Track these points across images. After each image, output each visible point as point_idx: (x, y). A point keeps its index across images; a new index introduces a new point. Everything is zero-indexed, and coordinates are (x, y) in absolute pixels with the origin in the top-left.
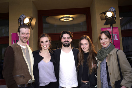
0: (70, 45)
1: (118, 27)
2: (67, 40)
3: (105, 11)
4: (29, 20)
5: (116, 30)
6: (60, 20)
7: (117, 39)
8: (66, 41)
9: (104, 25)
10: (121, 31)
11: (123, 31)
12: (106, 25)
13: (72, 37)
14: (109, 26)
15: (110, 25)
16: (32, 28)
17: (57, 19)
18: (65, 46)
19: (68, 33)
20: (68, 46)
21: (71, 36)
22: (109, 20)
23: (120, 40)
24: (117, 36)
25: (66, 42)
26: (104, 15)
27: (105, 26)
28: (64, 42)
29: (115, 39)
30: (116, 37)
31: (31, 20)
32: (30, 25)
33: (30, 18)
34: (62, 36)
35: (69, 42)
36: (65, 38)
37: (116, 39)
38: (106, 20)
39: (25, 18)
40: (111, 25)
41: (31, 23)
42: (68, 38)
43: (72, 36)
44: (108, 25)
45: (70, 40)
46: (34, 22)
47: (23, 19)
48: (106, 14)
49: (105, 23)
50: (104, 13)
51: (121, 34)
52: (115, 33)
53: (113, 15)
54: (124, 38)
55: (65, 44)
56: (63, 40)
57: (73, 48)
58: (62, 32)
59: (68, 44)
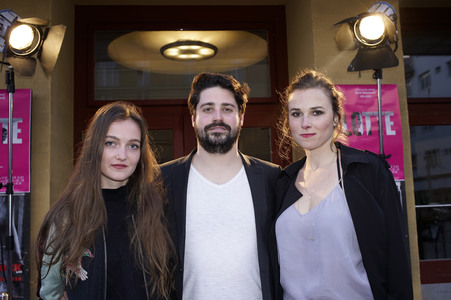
0: (236, 145)
1: (398, 85)
2: (219, 118)
3: (356, 15)
4: (35, 33)
5: (390, 96)
7: (394, 133)
8: (215, 124)
9: (349, 70)
10: (408, 103)
11: (413, 103)
12: (356, 70)
13: (245, 105)
14: (367, 76)
15: (371, 73)
16: (44, 69)
18: (211, 147)
19: (227, 85)
20: (224, 147)
21: (239, 101)
22: (369, 52)
23: (403, 135)
24: (392, 118)
26: (350, 32)
27: (353, 78)
28: (207, 128)
29: (385, 132)
30: (389, 123)
31: (44, 37)
32: (35, 56)
33: (39, 27)
34: (195, 101)
35: (229, 128)
36: (209, 107)
37: (390, 132)
38: (356, 52)
39: (16, 23)
40: (378, 75)
41: (40, 50)
42: (226, 108)
43: (245, 97)
44: (364, 73)
45: (235, 120)
46: (54, 45)
47: (5, 28)
48: (358, 26)
49: (352, 63)
50: (353, 22)
51: (407, 111)
52: (386, 107)
53: (386, 31)
54: (419, 129)
55: (212, 137)
56: (200, 120)
57: (250, 161)
58: (195, 80)
59: (224, 137)
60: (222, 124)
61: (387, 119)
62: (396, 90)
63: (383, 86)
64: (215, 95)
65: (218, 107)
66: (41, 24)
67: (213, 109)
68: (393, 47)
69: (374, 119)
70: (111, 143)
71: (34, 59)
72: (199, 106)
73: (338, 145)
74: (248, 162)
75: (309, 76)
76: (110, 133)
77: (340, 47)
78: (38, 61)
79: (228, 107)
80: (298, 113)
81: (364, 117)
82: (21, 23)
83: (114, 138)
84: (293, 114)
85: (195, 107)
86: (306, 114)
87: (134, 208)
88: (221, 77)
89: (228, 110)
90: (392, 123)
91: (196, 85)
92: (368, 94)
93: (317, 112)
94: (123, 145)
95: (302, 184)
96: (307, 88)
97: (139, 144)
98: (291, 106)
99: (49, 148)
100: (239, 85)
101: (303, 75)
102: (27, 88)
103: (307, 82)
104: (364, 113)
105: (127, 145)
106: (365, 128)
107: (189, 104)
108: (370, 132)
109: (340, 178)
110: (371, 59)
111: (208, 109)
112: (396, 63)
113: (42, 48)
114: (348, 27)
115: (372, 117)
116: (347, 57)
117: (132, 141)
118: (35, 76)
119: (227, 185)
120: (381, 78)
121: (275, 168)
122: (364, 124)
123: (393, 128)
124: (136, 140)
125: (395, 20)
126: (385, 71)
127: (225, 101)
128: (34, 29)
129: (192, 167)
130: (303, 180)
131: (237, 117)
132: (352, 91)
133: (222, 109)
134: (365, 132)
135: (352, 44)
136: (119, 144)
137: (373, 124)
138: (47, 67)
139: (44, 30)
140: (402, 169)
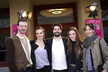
0: (60, 35)
5: (98, 21)
6: (51, 13)
7: (99, 29)
8: (56, 32)
9: (88, 17)
11: (103, 22)
12: (90, 17)
14: (92, 18)
17: (49, 12)
18: (56, 36)
20: (58, 36)
22: (92, 13)
23: (101, 29)
26: (88, 9)
28: (55, 33)
29: (97, 29)
30: (98, 27)
31: (28, 14)
32: (27, 18)
33: (27, 13)
34: (53, 28)
36: (56, 29)
37: (98, 29)
38: (89, 13)
39: (23, 12)
40: (94, 17)
42: (58, 29)
45: (60, 31)
46: (30, 16)
47: (21, 13)
48: (90, 8)
49: (89, 15)
50: (88, 7)
53: (95, 9)
54: (105, 27)
55: (56, 35)
56: (54, 31)
58: (53, 24)
60: (58, 32)
61: (98, 26)
62: (100, 20)
63: (95, 19)
64: (56, 27)
65: (57, 30)
68: (97, 12)
72: (54, 29)
74: (62, 38)
77: (86, 12)
85: (53, 29)
99: (30, 35)
113: (28, 16)
132: (90, 21)
135: (89, 11)
138: (29, 20)
139: (28, 13)
140: (101, 36)
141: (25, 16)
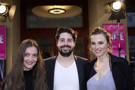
1: (125, 24)
2: (66, 44)
3: (111, 1)
4: (6, 8)
5: (122, 27)
7: (123, 39)
8: (65, 46)
9: (109, 19)
10: (128, 29)
11: (129, 29)
12: (111, 20)
13: (76, 39)
14: (115, 22)
16: (10, 20)
18: (63, 55)
19: (69, 32)
20: (68, 55)
21: (74, 37)
22: (116, 14)
23: (126, 40)
25: (66, 48)
26: (109, 7)
27: (110, 22)
28: (62, 47)
29: (120, 39)
30: (121, 36)
31: (9, 9)
32: (6, 15)
34: (58, 37)
35: (70, 47)
36: (63, 40)
37: (122, 39)
38: (111, 14)
40: (118, 21)
41: (8, 13)
42: (69, 40)
43: (76, 36)
44: (113, 21)
45: (72, 44)
46: (12, 12)
48: (112, 5)
49: (110, 17)
50: (110, 4)
51: (127, 32)
52: (121, 31)
53: (121, 7)
55: (63, 51)
57: (77, 58)
59: (68, 51)
61: (121, 35)
63: (120, 24)
64: (65, 36)
65: (66, 40)
66: (8, 5)
67: (64, 41)
68: (124, 12)
69: (116, 35)
70: (27, 55)
71: (6, 16)
73: (109, 54)
75: (98, 29)
76: (27, 52)
77: (106, 12)
78: (7, 17)
79: (70, 40)
80: (94, 43)
81: (113, 34)
82: (2, 5)
83: (28, 53)
84: (92, 44)
85: (58, 40)
86: (97, 44)
87: (35, 77)
88: (67, 29)
89: (70, 41)
90: (122, 36)
91: (58, 31)
92: (115, 27)
93: (101, 43)
94: (31, 56)
95: (96, 68)
96: (97, 34)
97: (37, 55)
98: (92, 41)
100: (74, 32)
101: (96, 29)
102: (4, 25)
103: (97, 32)
104: (113, 33)
105: (33, 55)
106: (113, 38)
107: (56, 38)
108: (115, 39)
109: (110, 67)
110: (116, 16)
111: (63, 41)
112: (125, 18)
113: (9, 12)
114: (109, 6)
115: (116, 34)
116: (108, 15)
117: (34, 54)
118: (7, 22)
119: (69, 68)
120: (119, 22)
121: (86, 61)
122: (113, 37)
123: (123, 38)
124: (36, 54)
125: (124, 3)
126: (121, 20)
127: (69, 38)
128: (6, 7)
129: (56, 61)
130: (97, 67)
131: (73, 43)
133: (68, 41)
134: (114, 39)
135: (110, 11)
136: (30, 55)
137: (116, 37)
138: (10, 19)
139: (9, 7)
140: (125, 51)
141: (3, 13)
